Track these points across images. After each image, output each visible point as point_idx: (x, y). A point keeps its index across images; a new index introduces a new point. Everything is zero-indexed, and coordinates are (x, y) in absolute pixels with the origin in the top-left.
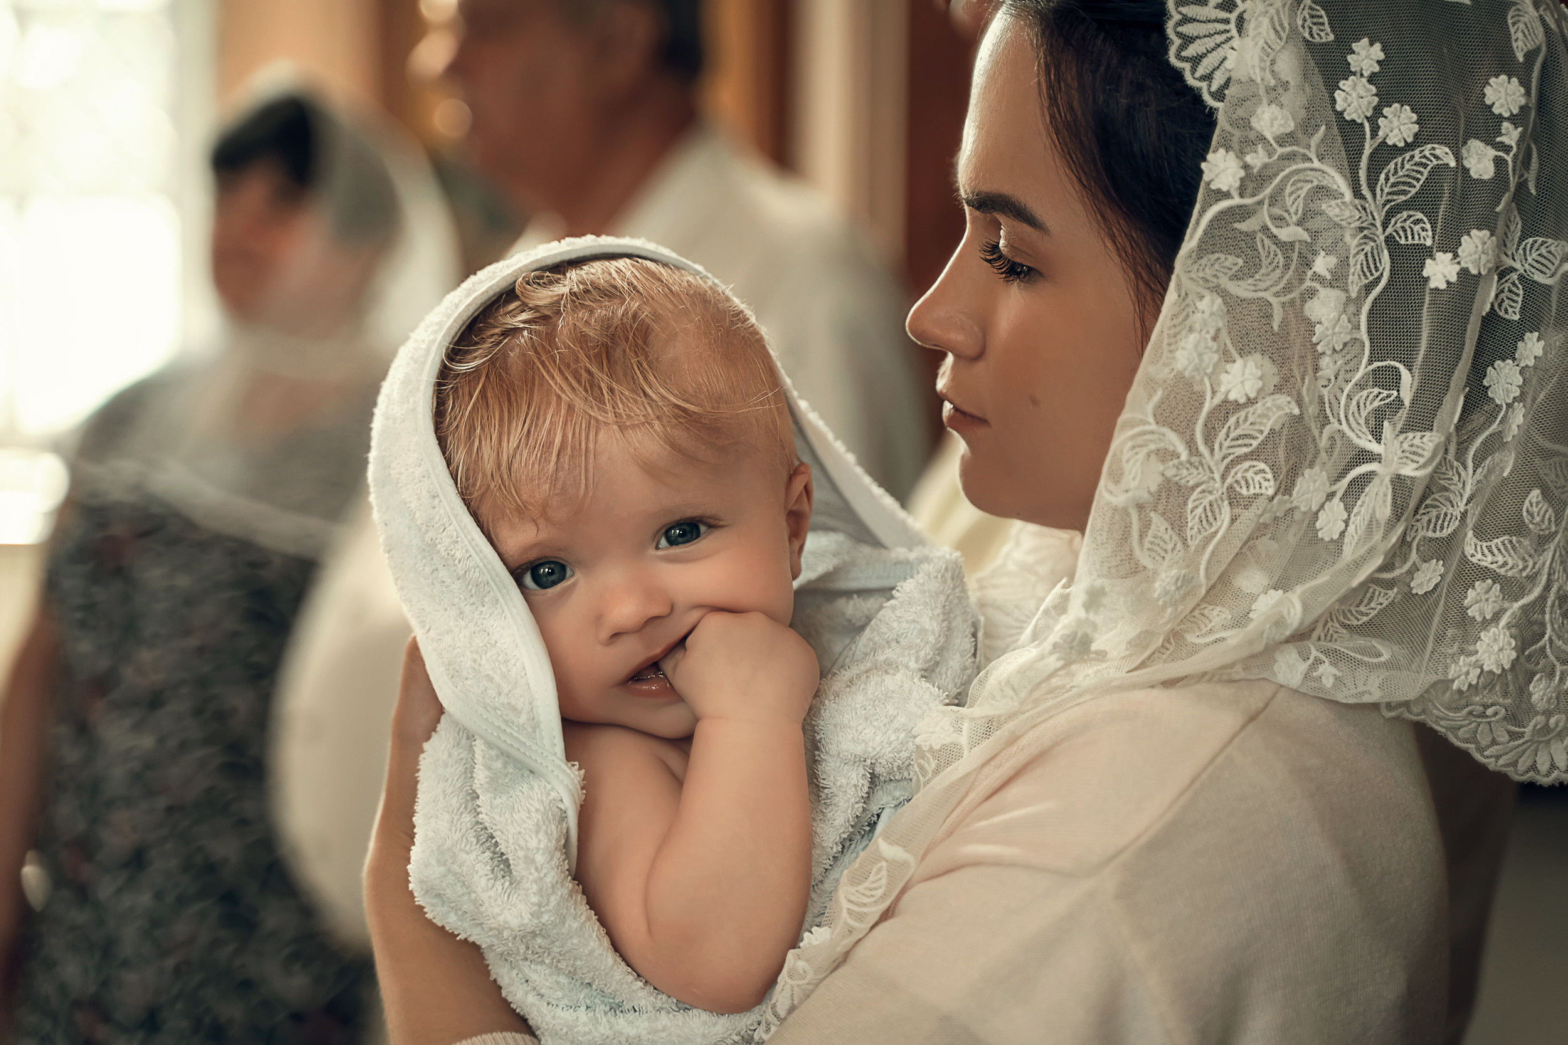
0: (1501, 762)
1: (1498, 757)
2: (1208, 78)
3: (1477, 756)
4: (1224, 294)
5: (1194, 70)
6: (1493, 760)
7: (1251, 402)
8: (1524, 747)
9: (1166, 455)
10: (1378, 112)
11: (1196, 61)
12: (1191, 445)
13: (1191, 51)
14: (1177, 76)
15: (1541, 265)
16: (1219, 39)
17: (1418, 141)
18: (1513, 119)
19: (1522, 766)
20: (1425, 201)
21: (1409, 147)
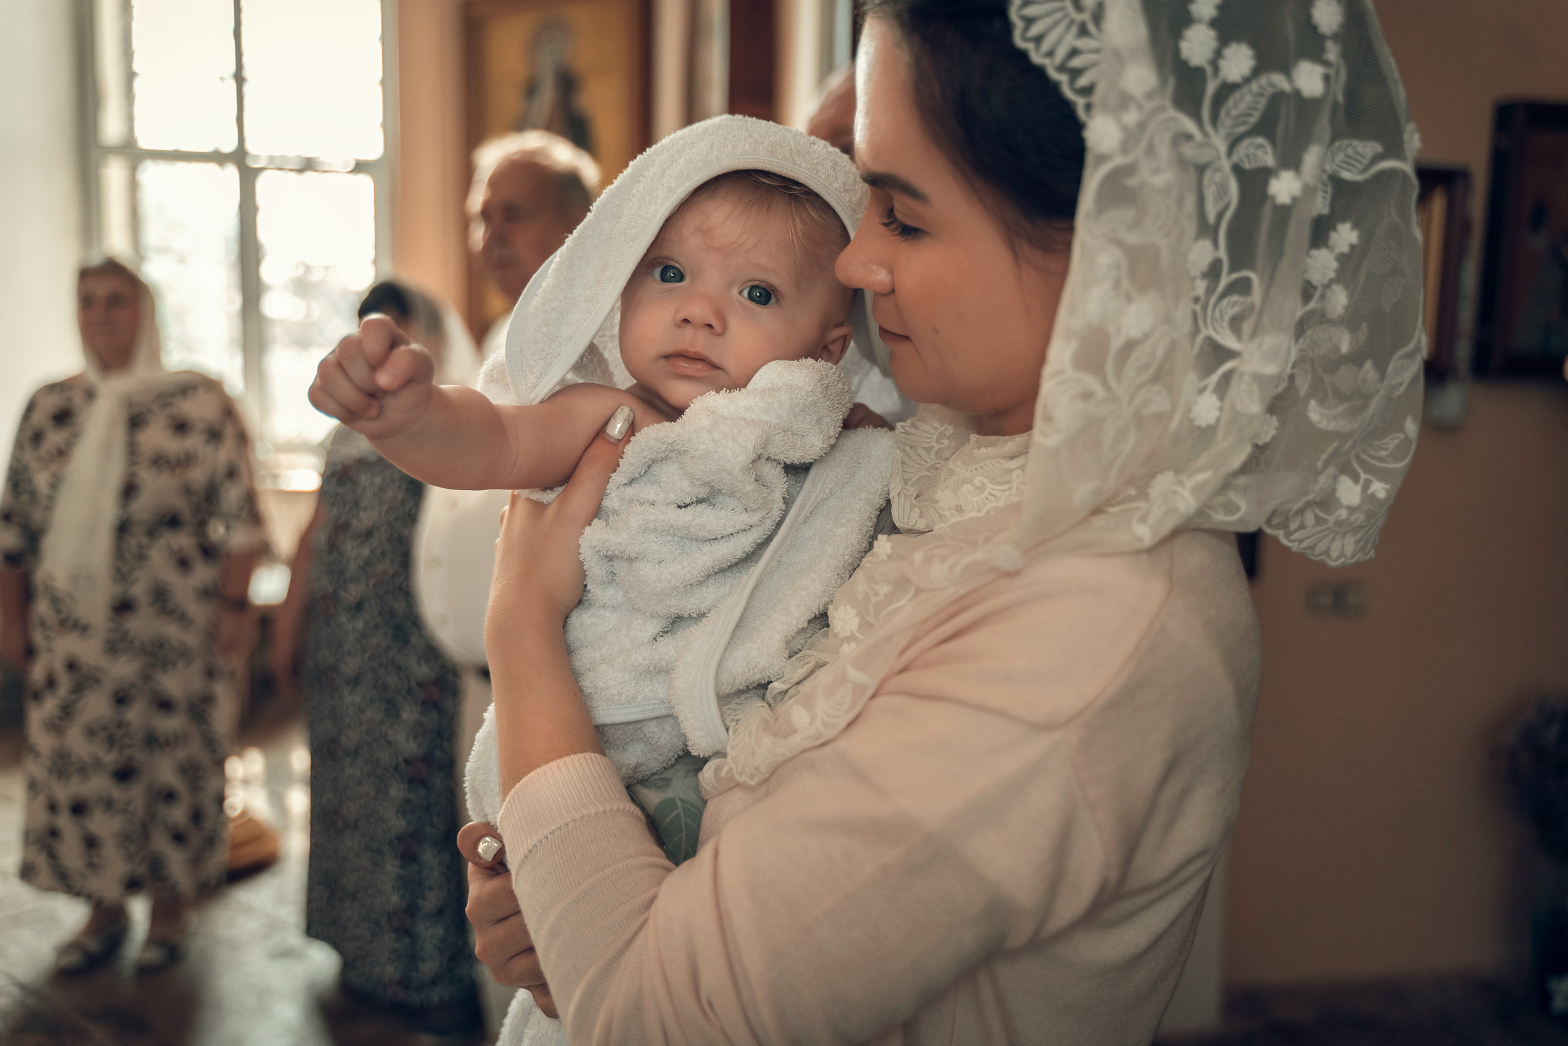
0: (1304, 545)
1: (1301, 541)
2: (1050, 54)
3: (1285, 542)
4: (1118, 243)
5: (1038, 48)
6: (1296, 544)
7: (1147, 336)
8: (1325, 533)
9: (1087, 396)
10: (1218, 54)
11: (1038, 40)
12: (1104, 381)
13: (1035, 30)
14: (1023, 56)
15: (1348, 164)
16: (1058, 16)
17: (1256, 72)
18: (1336, 37)
19: (1321, 547)
20: (1265, 127)
21: (1247, 80)
